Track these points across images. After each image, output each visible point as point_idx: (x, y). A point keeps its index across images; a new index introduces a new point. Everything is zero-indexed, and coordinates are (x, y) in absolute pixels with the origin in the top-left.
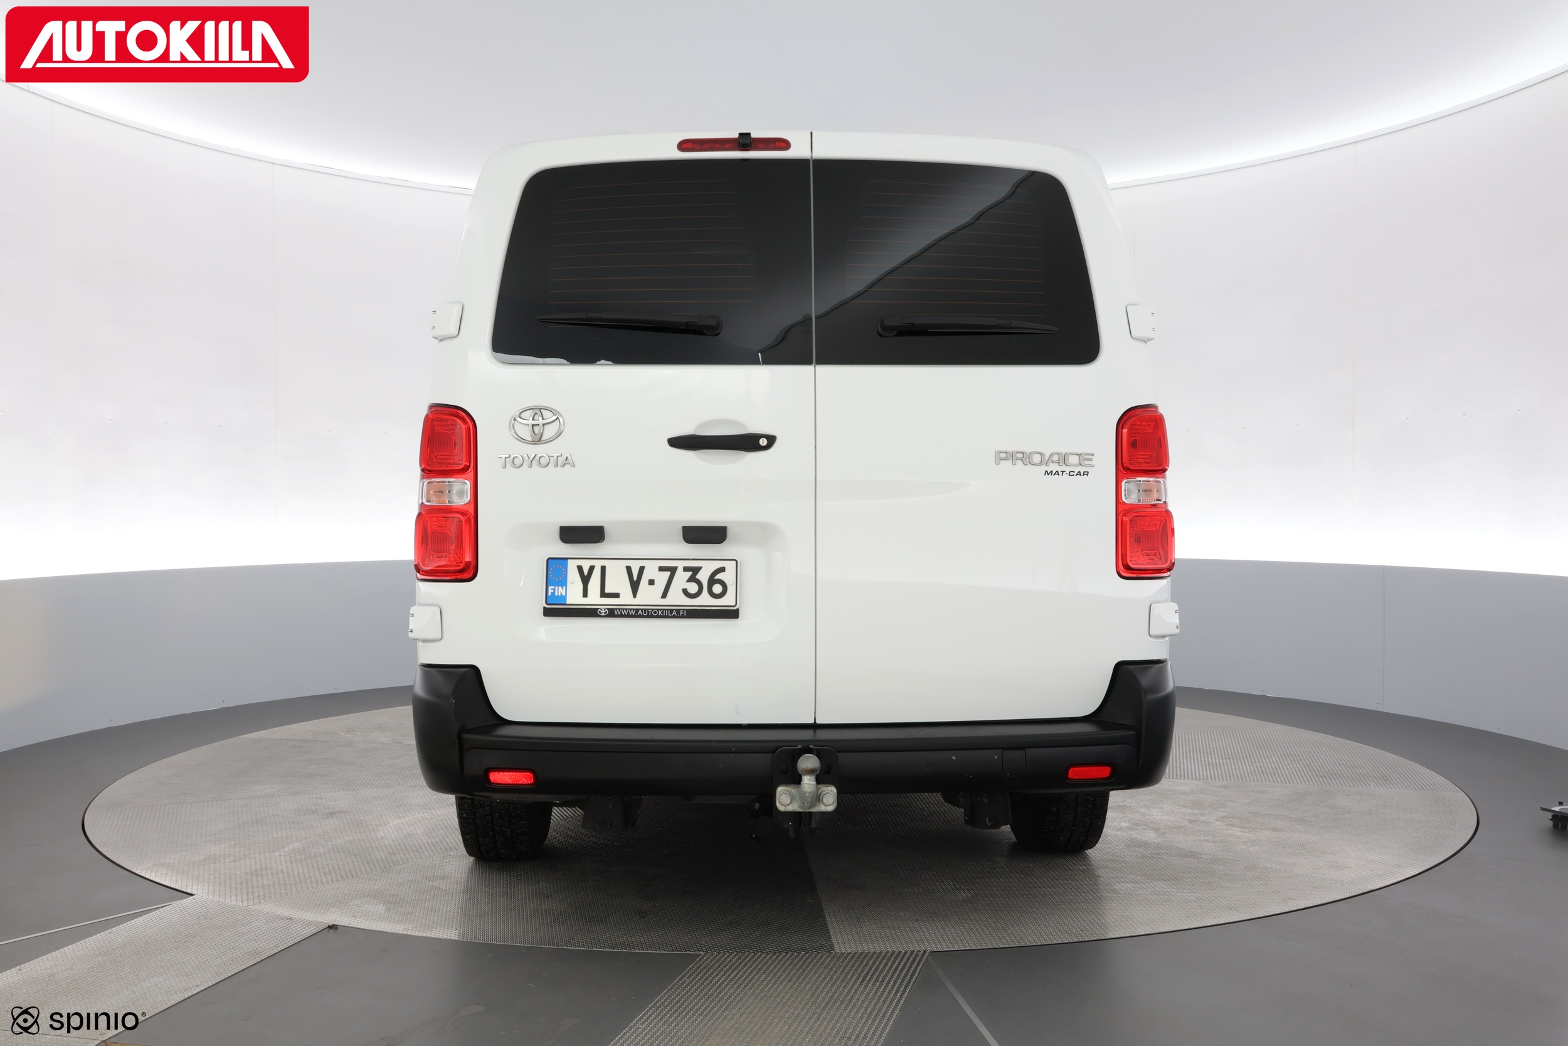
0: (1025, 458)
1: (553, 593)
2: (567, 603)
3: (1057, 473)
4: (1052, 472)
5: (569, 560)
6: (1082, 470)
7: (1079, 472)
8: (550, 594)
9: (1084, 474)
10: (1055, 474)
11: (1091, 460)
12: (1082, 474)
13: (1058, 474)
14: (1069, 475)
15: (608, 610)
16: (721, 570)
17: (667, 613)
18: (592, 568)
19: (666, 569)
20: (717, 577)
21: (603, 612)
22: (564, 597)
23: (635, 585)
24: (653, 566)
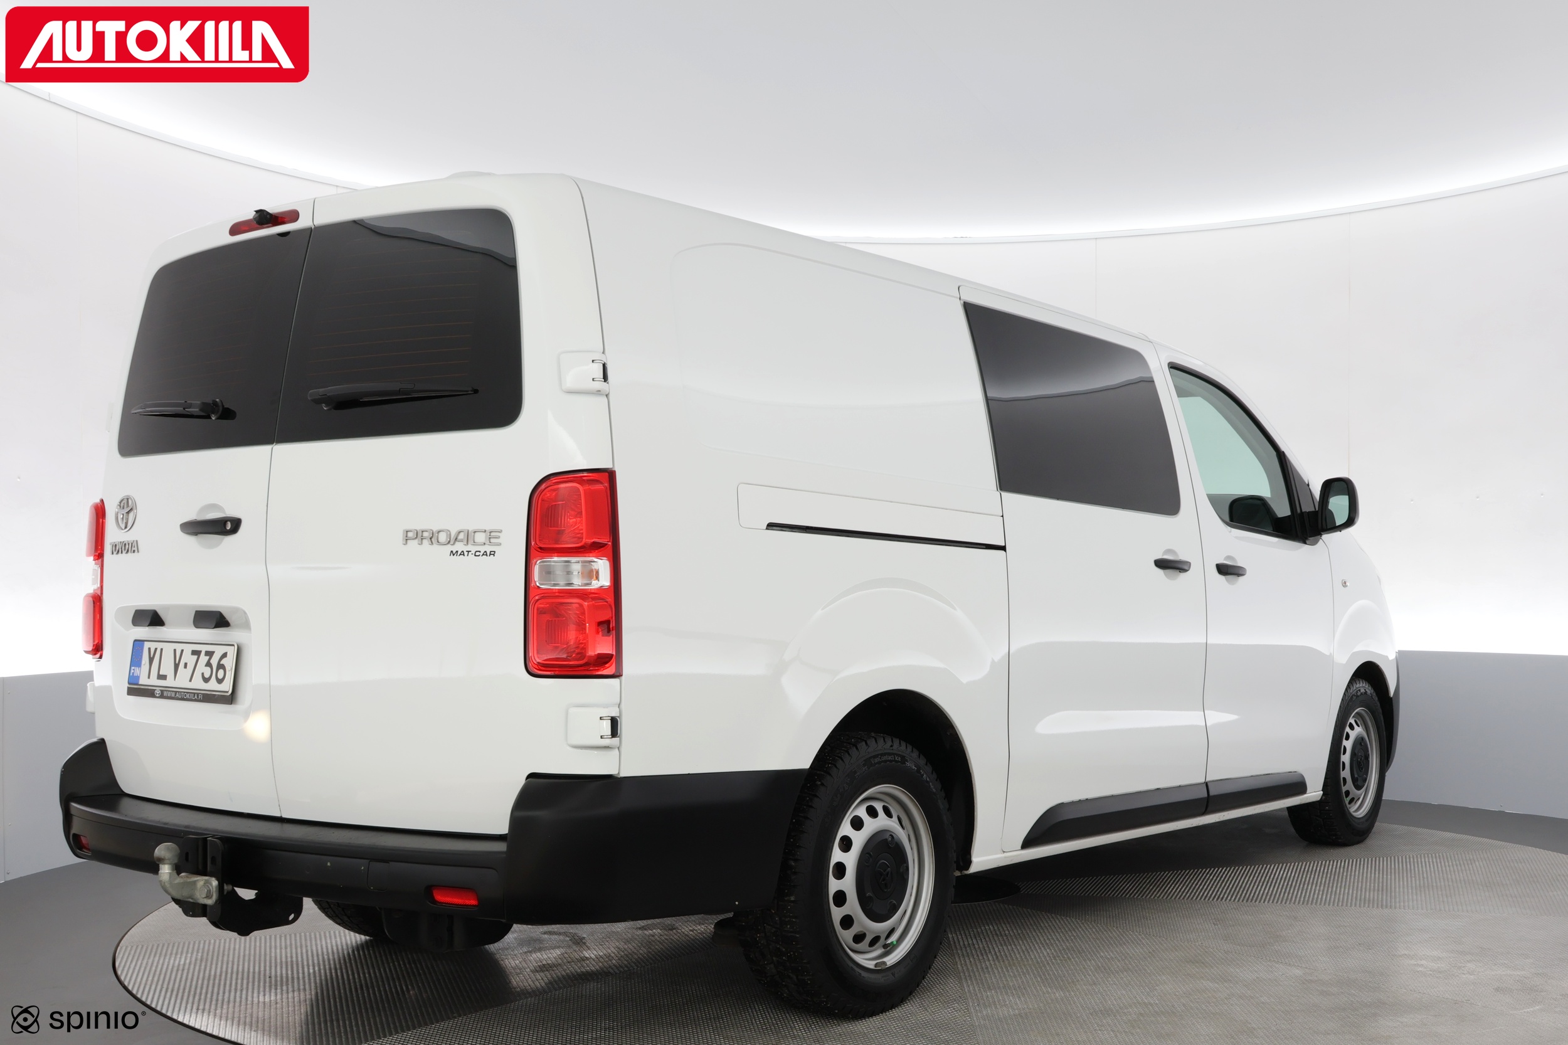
0: (433, 538)
1: (133, 673)
2: (140, 683)
3: (462, 553)
4: (457, 552)
5: (145, 643)
6: (488, 549)
7: (486, 552)
8: (131, 674)
9: (490, 554)
10: (460, 554)
11: (499, 537)
12: (488, 554)
13: (464, 555)
14: (475, 555)
15: (160, 690)
16: (225, 655)
17: (192, 697)
18: (156, 649)
19: (194, 653)
20: (221, 663)
21: (158, 692)
22: (138, 677)
23: (176, 666)
24: (188, 649)
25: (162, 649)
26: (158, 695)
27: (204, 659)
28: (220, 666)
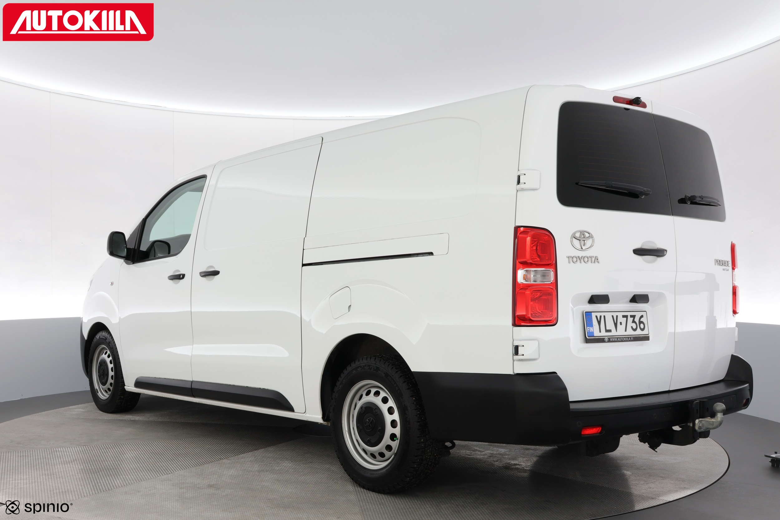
1: (589, 331)
2: (595, 335)
5: (593, 312)
15: (608, 338)
16: (642, 316)
17: (627, 339)
18: (601, 316)
19: (624, 316)
20: (641, 320)
21: (606, 339)
22: (593, 333)
23: (616, 325)
24: (620, 315)
25: (604, 316)
26: (606, 341)
27: (630, 319)
28: (641, 322)
